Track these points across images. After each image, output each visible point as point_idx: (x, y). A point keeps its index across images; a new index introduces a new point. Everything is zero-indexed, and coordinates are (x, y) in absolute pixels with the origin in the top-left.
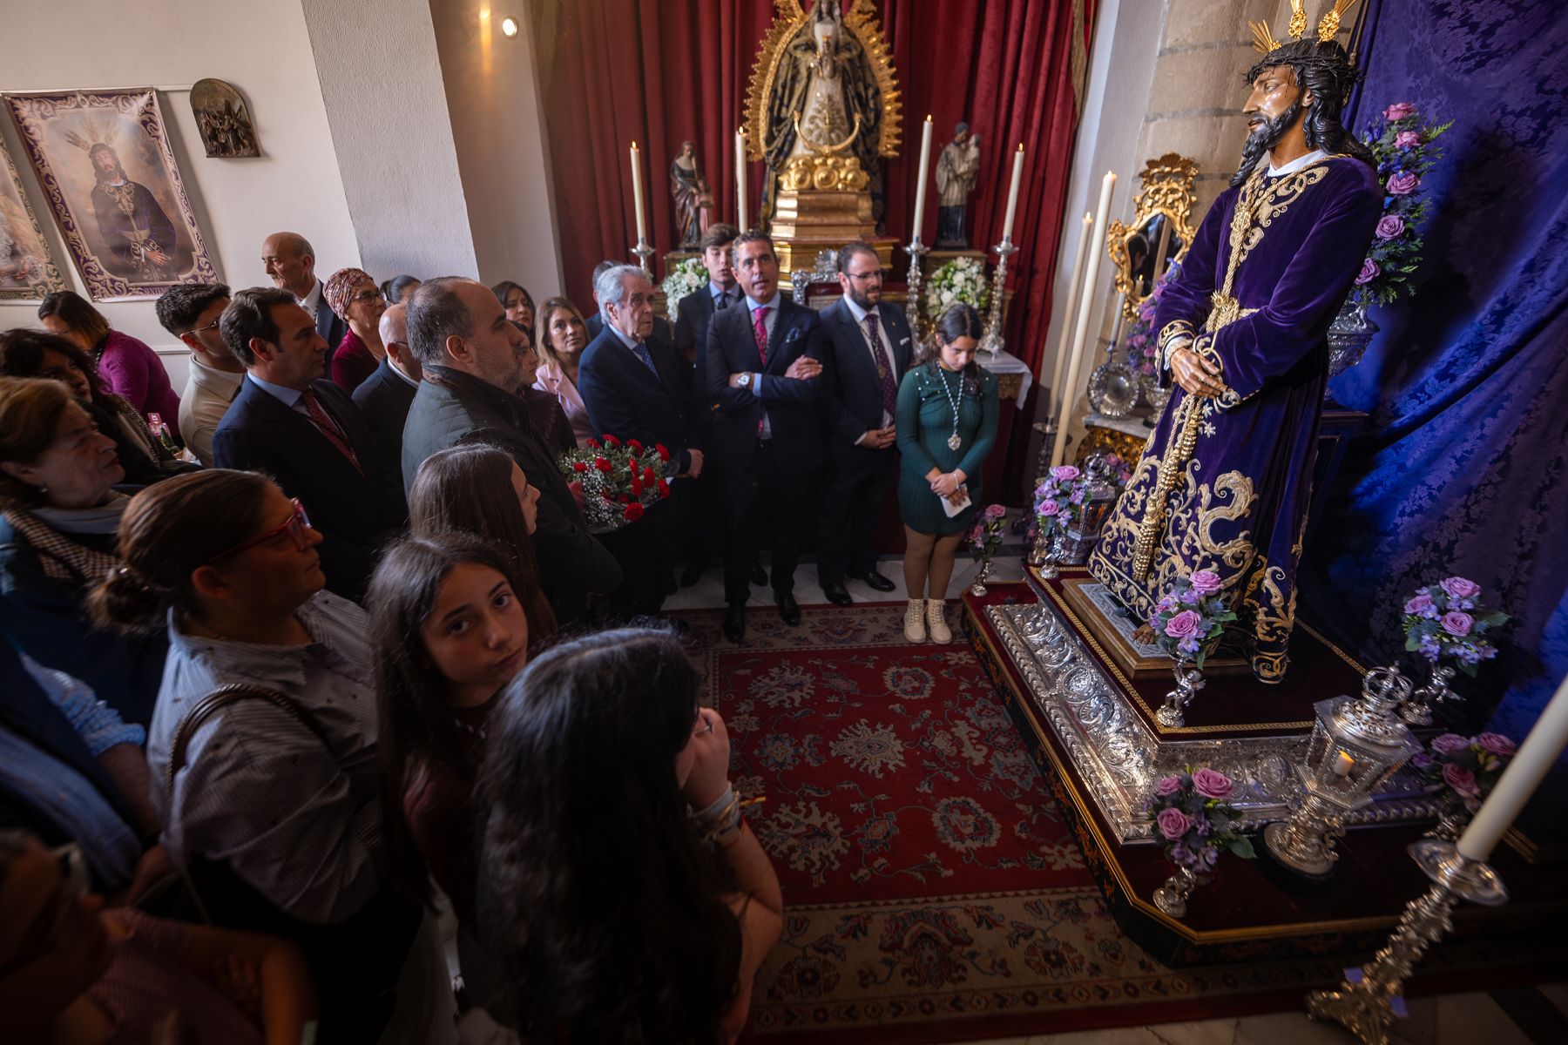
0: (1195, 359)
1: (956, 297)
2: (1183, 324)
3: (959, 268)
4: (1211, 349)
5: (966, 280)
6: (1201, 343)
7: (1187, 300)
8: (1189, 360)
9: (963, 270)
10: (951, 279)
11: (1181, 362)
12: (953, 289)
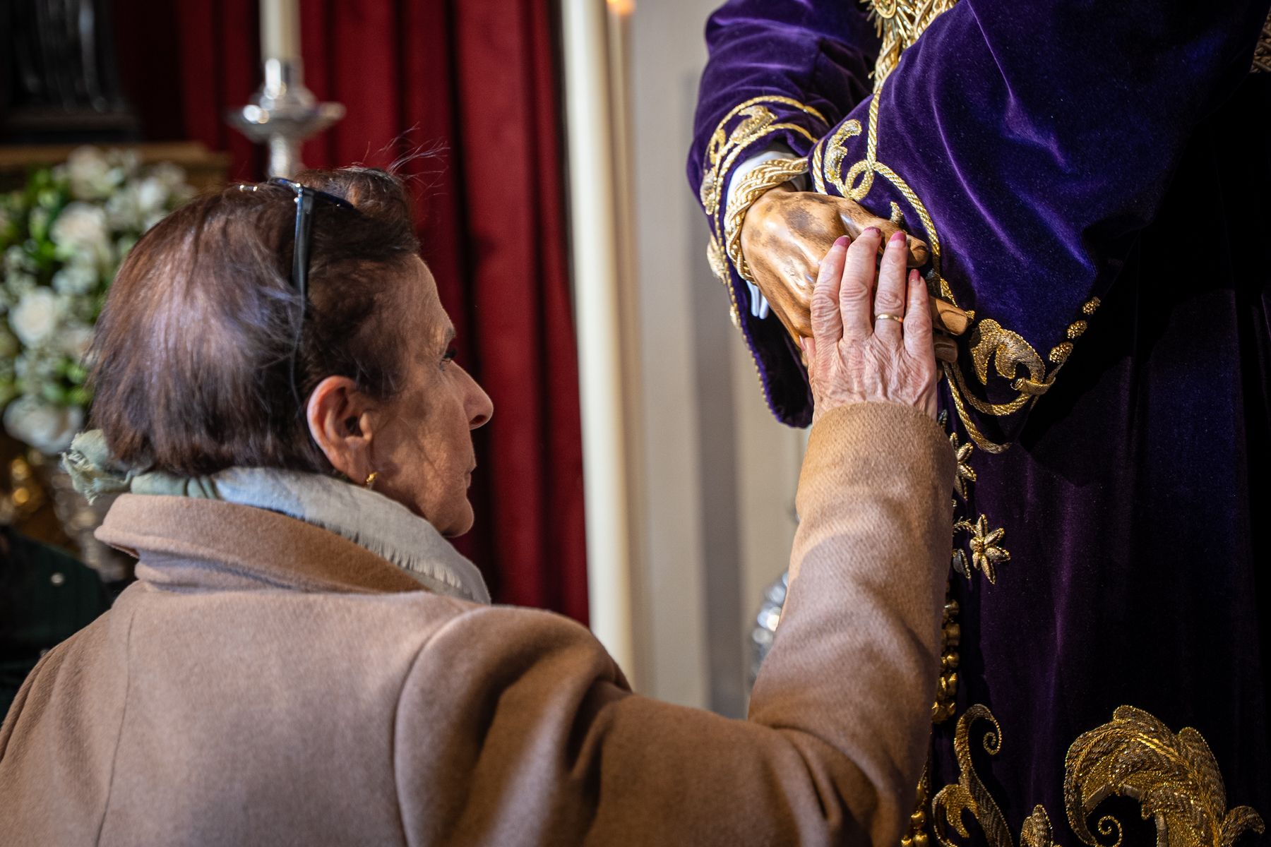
0: (819, 216)
1: (76, 311)
2: (772, 107)
3: (82, 192)
4: (870, 164)
5: (115, 236)
6: (835, 150)
7: (791, 32)
8: (799, 224)
9: (99, 201)
10: (48, 238)
11: (775, 242)
12: (62, 282)
